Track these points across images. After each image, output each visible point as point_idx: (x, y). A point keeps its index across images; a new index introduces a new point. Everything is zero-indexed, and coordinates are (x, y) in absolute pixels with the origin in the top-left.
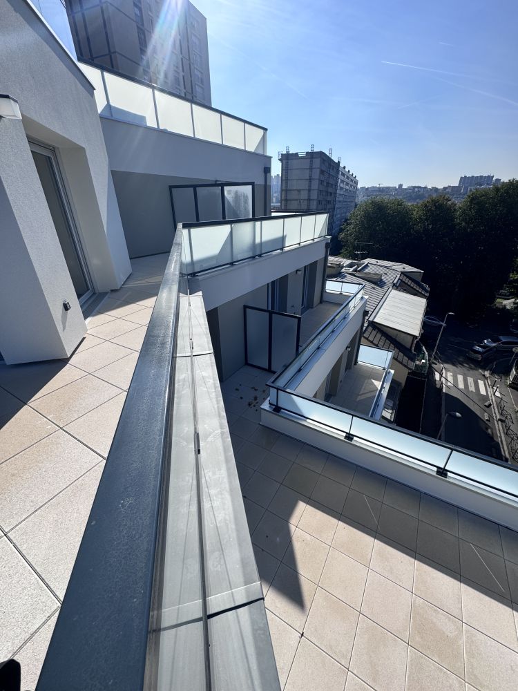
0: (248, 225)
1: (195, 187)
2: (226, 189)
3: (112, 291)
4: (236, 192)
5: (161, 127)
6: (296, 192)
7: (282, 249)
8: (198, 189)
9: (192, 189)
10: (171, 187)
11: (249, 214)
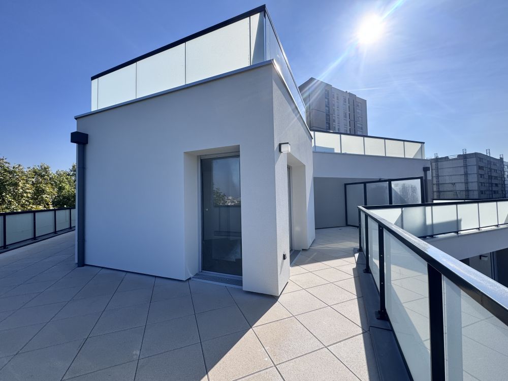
0: (419, 210)
1: (365, 183)
2: (393, 183)
3: (303, 250)
4: (404, 184)
5: (343, 152)
6: (451, 185)
7: (457, 232)
8: (367, 184)
9: (362, 185)
10: (346, 185)
11: (418, 200)
